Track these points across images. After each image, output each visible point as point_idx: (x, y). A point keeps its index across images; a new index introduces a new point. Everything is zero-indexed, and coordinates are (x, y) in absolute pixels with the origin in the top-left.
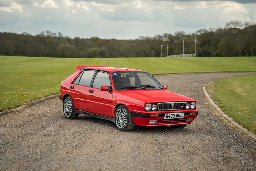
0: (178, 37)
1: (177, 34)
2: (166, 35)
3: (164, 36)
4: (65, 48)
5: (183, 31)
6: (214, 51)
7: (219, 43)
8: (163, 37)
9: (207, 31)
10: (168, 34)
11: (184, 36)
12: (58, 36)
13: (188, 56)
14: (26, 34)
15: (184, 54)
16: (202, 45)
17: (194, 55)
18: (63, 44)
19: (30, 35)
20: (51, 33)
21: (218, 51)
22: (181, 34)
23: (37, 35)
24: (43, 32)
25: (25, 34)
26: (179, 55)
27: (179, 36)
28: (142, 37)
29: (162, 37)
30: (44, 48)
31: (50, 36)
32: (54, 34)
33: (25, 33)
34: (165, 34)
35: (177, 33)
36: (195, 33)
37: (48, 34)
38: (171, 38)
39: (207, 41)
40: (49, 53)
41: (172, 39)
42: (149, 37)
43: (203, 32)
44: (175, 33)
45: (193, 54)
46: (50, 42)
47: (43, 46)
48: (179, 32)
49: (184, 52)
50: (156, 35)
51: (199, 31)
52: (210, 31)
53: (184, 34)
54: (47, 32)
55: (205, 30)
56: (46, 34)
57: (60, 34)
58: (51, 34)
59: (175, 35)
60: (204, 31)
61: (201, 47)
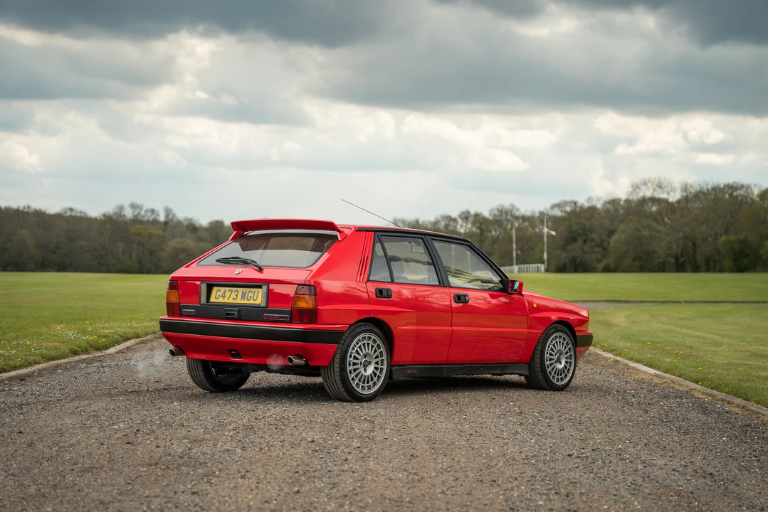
0: (501, 221)
1: (496, 213)
2: (465, 216)
3: (462, 219)
4: (184, 250)
5: (513, 206)
6: (599, 261)
7: (614, 238)
8: (460, 221)
9: (579, 204)
10: (472, 212)
11: (517, 218)
12: (162, 218)
13: (527, 271)
14: (73, 214)
15: (517, 264)
16: (567, 243)
17: (543, 267)
18: (177, 240)
19: (83, 215)
20: (145, 208)
21: (610, 261)
22: (509, 213)
23: (104, 215)
24: (121, 208)
25: (69, 213)
27: (504, 218)
28: (399, 220)
29: (455, 220)
30: (123, 252)
31: (140, 217)
32: (153, 211)
33: (71, 210)
34: (464, 213)
35: (498, 210)
36: (547, 209)
37: (136, 213)
38: (481, 224)
39: (581, 231)
41: (483, 226)
42: (420, 222)
43: (568, 209)
44: (493, 210)
45: (539, 265)
46: (140, 234)
47: (121, 246)
48: (502, 206)
49: (515, 262)
50: (441, 216)
51: (558, 205)
52: (587, 205)
53: (517, 214)
54: (133, 206)
55: (575, 203)
56: (129, 213)
57: (168, 211)
58: (143, 213)
59: (491, 215)
60: (573, 204)
61: (564, 248)
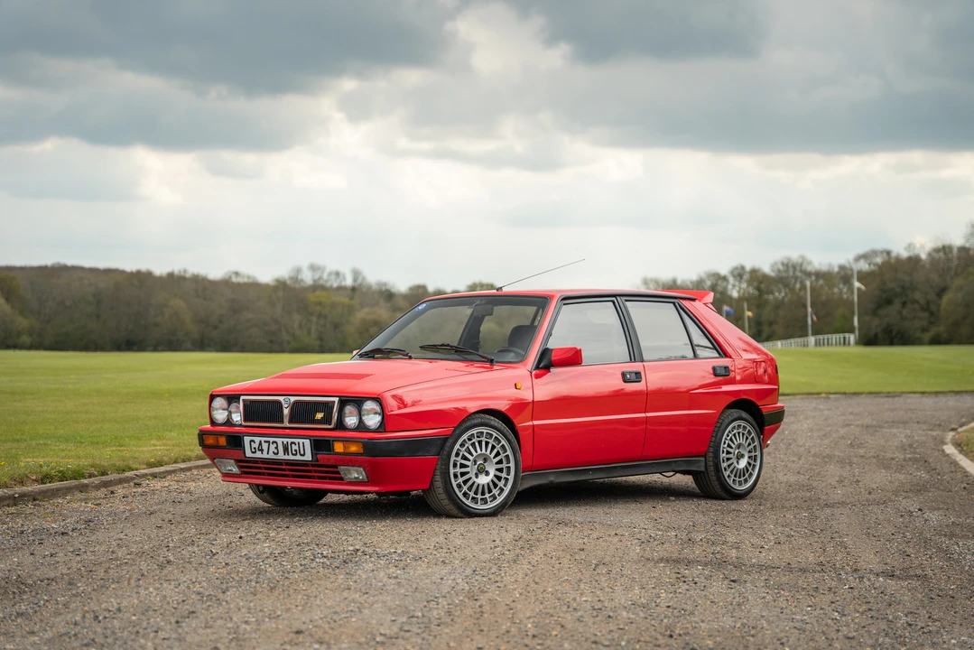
0: (787, 278)
1: (781, 267)
2: (739, 273)
3: (734, 276)
4: (375, 323)
5: (803, 257)
6: (924, 330)
7: (946, 299)
8: (731, 280)
9: (894, 255)
10: (748, 268)
11: (808, 274)
12: (349, 282)
13: (829, 344)
14: (240, 280)
15: (813, 335)
16: (879, 308)
17: (852, 338)
18: (367, 310)
19: (251, 280)
20: (327, 271)
21: (941, 329)
22: (798, 268)
23: (277, 280)
24: (299, 270)
25: (234, 279)
26: (792, 340)
27: (790, 275)
28: (651, 280)
29: (725, 279)
30: (300, 326)
31: (321, 282)
32: (337, 274)
33: (237, 274)
34: (736, 268)
35: (783, 264)
36: (849, 263)
37: (317, 276)
38: (760, 282)
39: (898, 290)
40: (318, 343)
41: (762, 286)
42: (679, 282)
43: (879, 260)
44: (776, 263)
45: (847, 335)
46: (320, 304)
47: (297, 318)
48: (789, 259)
49: (810, 332)
50: (706, 273)
51: (864, 256)
52: (905, 254)
53: (809, 268)
54: (313, 268)
55: (888, 253)
56: (308, 278)
57: (356, 274)
58: (325, 276)
59: (773, 271)
60: (885, 254)
61: (874, 313)
